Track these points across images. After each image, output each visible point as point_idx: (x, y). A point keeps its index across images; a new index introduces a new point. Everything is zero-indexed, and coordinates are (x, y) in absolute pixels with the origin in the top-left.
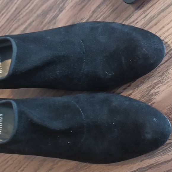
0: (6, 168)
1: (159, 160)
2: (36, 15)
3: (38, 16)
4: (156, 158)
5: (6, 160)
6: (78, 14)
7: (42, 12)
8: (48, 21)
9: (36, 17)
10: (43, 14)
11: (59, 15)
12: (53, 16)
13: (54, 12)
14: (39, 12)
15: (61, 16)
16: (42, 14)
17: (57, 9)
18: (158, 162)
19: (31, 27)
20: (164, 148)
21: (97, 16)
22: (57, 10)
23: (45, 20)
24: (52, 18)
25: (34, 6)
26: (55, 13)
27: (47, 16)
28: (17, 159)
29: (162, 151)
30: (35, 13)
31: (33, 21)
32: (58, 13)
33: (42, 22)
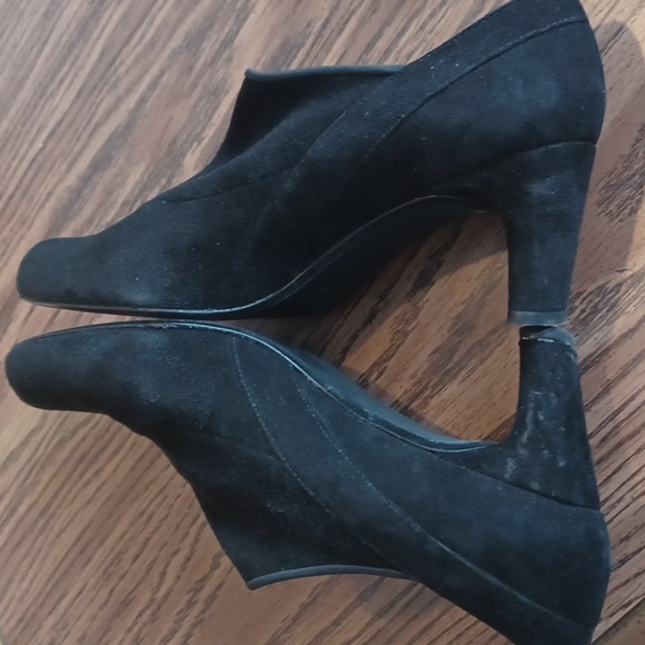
0: (149, 539)
1: (606, 338)
2: (167, 52)
3: (176, 53)
4: (595, 336)
5: (143, 513)
6: (294, 13)
7: (184, 41)
8: (209, 60)
9: (169, 59)
10: (188, 45)
11: (237, 32)
12: (221, 40)
13: (222, 29)
14: (175, 42)
15: (243, 35)
16: (184, 44)
17: (229, 18)
18: (604, 344)
19: (157, 92)
20: (613, 301)
21: (351, 4)
22: (231, 22)
23: (198, 60)
24: (217, 47)
25: (159, 29)
26: (227, 29)
27: (204, 45)
28: (179, 496)
29: (608, 311)
30: (163, 48)
31: (162, 73)
32: (235, 29)
33: (191, 68)
